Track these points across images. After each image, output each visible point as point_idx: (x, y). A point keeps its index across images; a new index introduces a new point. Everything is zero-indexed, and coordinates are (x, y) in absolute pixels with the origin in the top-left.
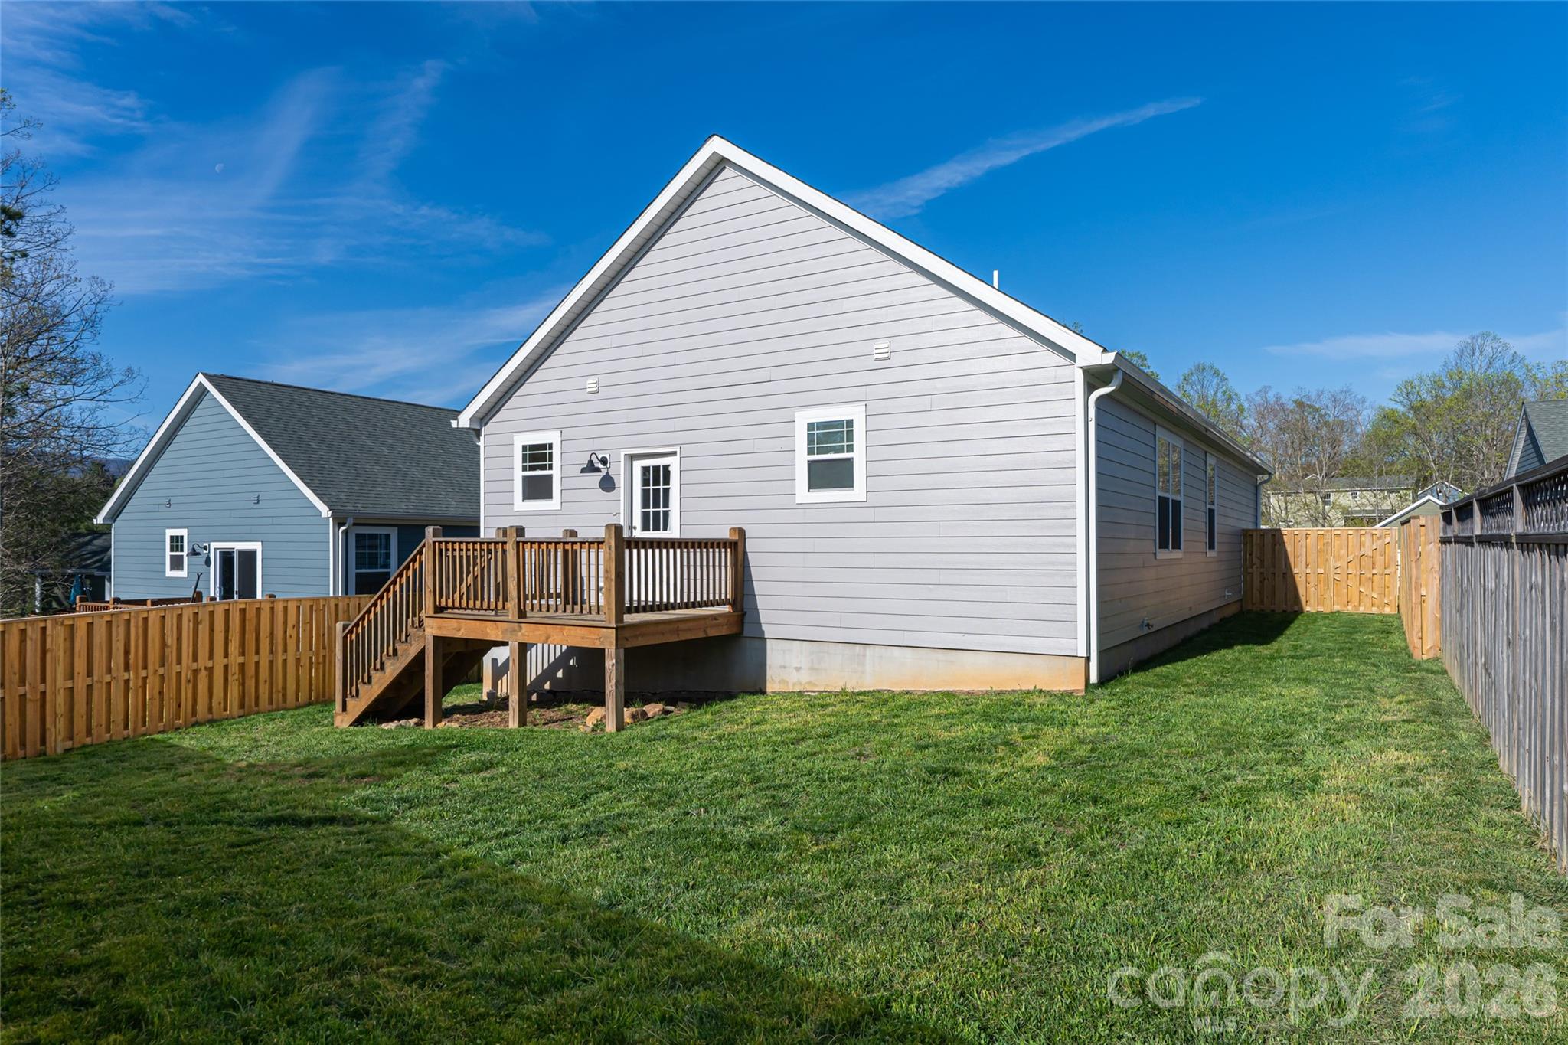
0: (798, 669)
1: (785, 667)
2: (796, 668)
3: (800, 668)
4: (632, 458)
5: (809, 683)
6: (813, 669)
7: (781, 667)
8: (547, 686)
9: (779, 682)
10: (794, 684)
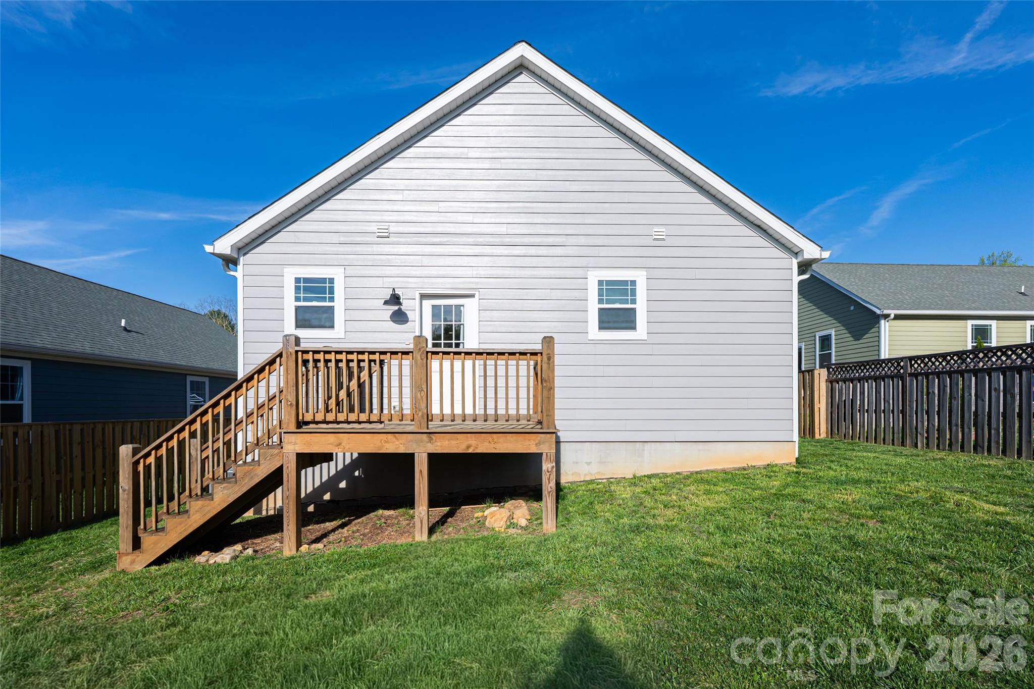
0: (588, 463)
1: (577, 463)
2: (586, 463)
3: (591, 462)
4: (423, 297)
5: (598, 473)
6: (601, 462)
7: (574, 463)
8: (327, 497)
9: (572, 474)
10: (585, 475)
